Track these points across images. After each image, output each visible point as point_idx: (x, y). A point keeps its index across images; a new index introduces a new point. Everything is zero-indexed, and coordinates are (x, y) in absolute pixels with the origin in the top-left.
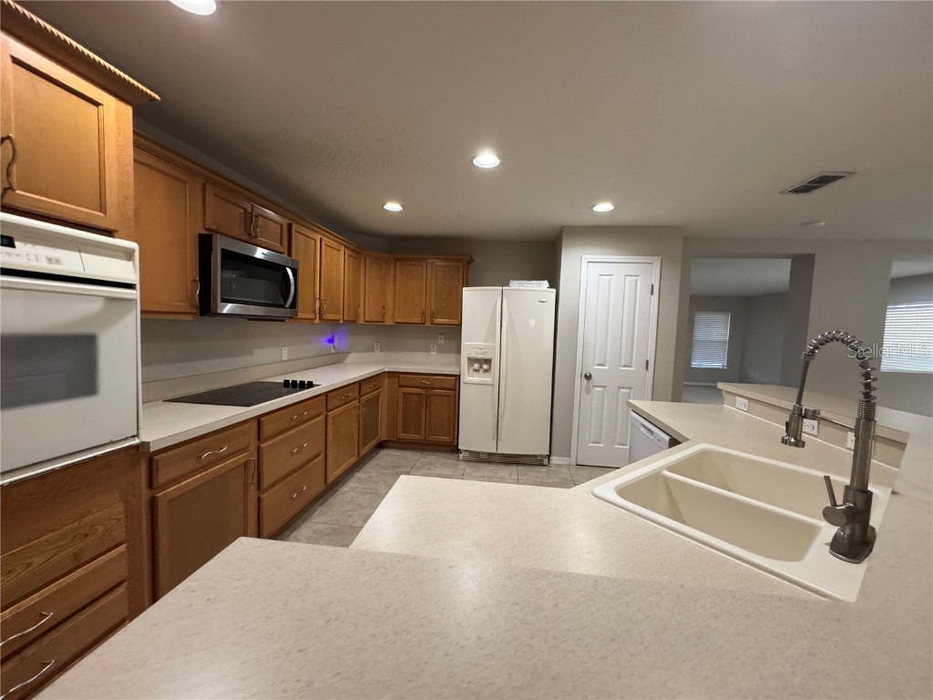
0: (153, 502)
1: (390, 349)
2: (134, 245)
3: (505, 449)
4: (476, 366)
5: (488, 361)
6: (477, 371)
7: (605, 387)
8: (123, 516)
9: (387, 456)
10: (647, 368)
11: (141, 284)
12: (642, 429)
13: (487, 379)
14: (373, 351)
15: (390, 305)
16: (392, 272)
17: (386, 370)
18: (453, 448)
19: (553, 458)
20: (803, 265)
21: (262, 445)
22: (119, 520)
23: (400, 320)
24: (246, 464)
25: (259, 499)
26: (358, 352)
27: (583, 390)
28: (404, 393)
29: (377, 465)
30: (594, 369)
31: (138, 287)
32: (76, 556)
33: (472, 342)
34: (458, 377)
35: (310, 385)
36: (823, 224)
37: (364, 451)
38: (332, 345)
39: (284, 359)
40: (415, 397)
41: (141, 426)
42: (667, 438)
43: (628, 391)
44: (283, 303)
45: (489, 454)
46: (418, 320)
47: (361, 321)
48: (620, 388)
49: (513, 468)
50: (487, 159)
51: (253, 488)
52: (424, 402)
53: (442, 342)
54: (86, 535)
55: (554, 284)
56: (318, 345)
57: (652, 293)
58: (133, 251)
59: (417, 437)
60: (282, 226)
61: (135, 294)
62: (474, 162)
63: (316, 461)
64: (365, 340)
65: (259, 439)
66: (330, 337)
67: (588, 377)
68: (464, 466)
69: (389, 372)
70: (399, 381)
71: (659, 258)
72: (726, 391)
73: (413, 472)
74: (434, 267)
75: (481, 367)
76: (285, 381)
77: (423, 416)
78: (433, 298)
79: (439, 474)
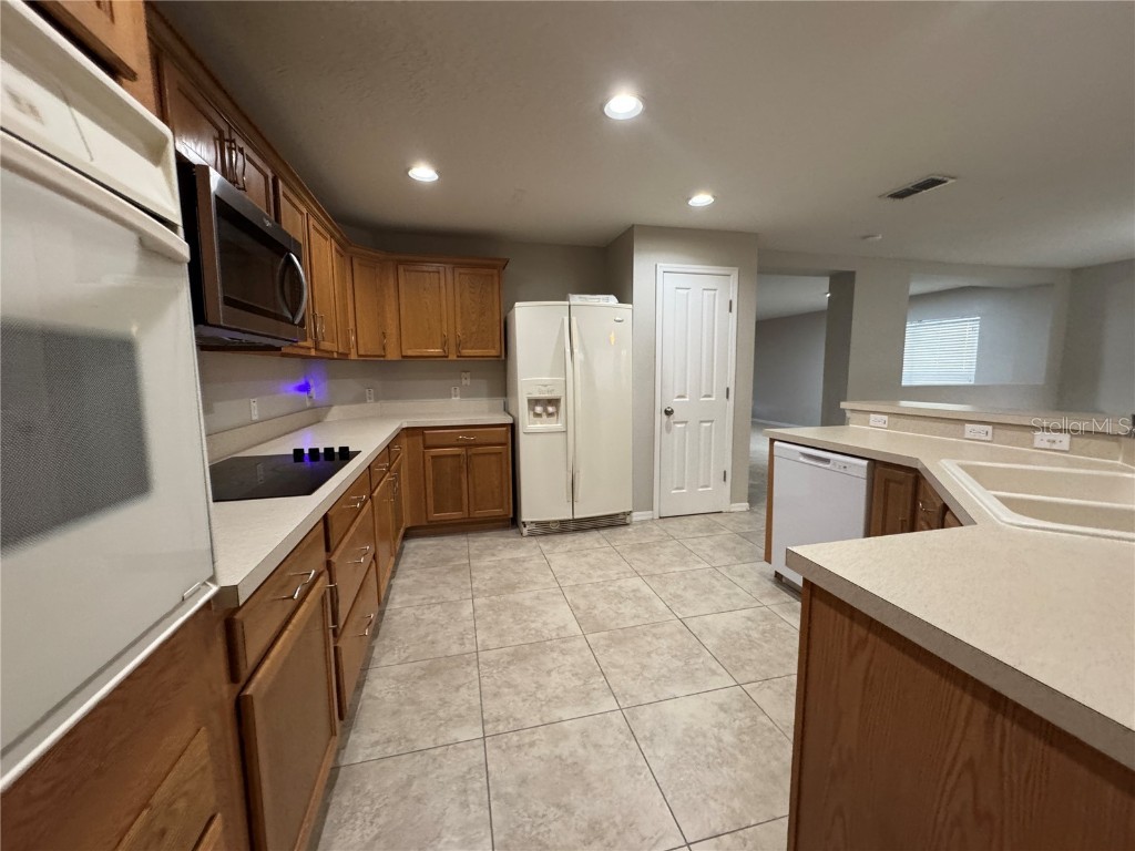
0: (241, 712)
1: (388, 398)
3: (582, 512)
4: (539, 409)
5: (554, 402)
6: (540, 415)
7: (686, 422)
8: (208, 759)
9: (420, 550)
10: (728, 397)
12: (802, 459)
13: (553, 425)
14: (365, 401)
15: (392, 330)
16: (391, 281)
17: (405, 425)
18: (512, 521)
19: (634, 514)
20: (843, 284)
21: (332, 560)
23: (410, 353)
24: (323, 597)
25: (336, 648)
26: (343, 404)
27: (664, 429)
28: (433, 457)
29: (416, 563)
30: (674, 403)
33: (532, 377)
34: (513, 428)
35: (347, 454)
36: (880, 237)
38: (304, 395)
39: (254, 418)
40: (449, 460)
42: (863, 463)
43: (709, 424)
44: (290, 316)
45: (562, 522)
46: (438, 351)
47: (353, 356)
48: (701, 422)
49: (595, 534)
51: (331, 634)
52: (465, 466)
53: (468, 382)
56: (284, 397)
57: (730, 311)
58: (165, 143)
59: (456, 515)
60: (266, 178)
62: (606, 110)
63: (370, 572)
64: (354, 386)
65: (328, 549)
66: (301, 381)
67: (668, 413)
68: (534, 541)
69: (407, 428)
70: (424, 441)
71: (737, 269)
72: (853, 411)
73: (474, 563)
74: (457, 275)
75: (545, 410)
76: (295, 450)
77: (465, 486)
78: (458, 318)
79: (512, 560)
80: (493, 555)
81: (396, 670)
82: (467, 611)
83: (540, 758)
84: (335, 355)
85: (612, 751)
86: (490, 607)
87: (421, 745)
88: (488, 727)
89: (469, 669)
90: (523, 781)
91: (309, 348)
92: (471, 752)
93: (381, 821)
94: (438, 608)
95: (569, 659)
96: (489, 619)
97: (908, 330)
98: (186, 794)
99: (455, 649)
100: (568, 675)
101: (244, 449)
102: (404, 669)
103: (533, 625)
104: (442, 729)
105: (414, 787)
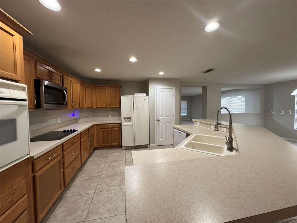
0: (34, 178)
1: (94, 117)
2: (25, 86)
3: (137, 144)
4: (126, 120)
5: (130, 118)
6: (127, 121)
7: (163, 123)
8: (25, 184)
9: (98, 152)
10: (173, 117)
11: (28, 99)
12: (178, 133)
13: (130, 123)
14: (88, 117)
15: (94, 101)
16: (95, 91)
17: (96, 123)
18: (121, 146)
19: (150, 145)
20: (205, 89)
21: (64, 153)
22: (24, 186)
23: (98, 107)
24: (60, 160)
25: (64, 172)
26: (83, 118)
27: (157, 124)
28: (102, 131)
29: (96, 155)
30: (160, 118)
31: (27, 100)
32: (11, 202)
33: (125, 112)
34: (121, 124)
35: (74, 131)
36: (209, 79)
37: (91, 151)
38: (73, 116)
39: (59, 123)
40: (106, 131)
41: (30, 150)
42: (185, 134)
43: (169, 123)
44: (63, 103)
45: (132, 146)
46: (105, 106)
47: (85, 108)
48: (167, 123)
49: (139, 150)
50: (133, 59)
51: (62, 168)
52: (109, 133)
53: (113, 113)
54: (14, 193)
55: (148, 94)
56: (69, 117)
57: (173, 97)
58: (25, 88)
59: (107, 144)
60: (60, 76)
61: (26, 103)
62: (129, 60)
63: (78, 157)
64: (86, 114)
65: (63, 151)
66: (73, 113)
67: (158, 121)
68: (125, 151)
69: (96, 124)
70: (100, 127)
71: (174, 87)
72: (194, 121)
73: (109, 156)
74: (110, 89)
75: (128, 120)
76: (64, 130)
77: (109, 137)
78: (110, 99)
79: (117, 155)
80: (114, 154)
81: (82, 179)
82: (102, 166)
83: (104, 197)
84: (79, 108)
85: (120, 196)
86: (108, 166)
87: (81, 194)
88: (96, 190)
89: (97, 179)
90: (99, 201)
91: (71, 108)
92: (91, 195)
93: (68, 207)
94: (96, 166)
95: (120, 177)
96: (106, 168)
97: (222, 100)
98: (20, 189)
99: (96, 175)
100: (118, 180)
101: (54, 130)
102: (84, 178)
103: (115, 170)
104: (87, 190)
105: (77, 201)
